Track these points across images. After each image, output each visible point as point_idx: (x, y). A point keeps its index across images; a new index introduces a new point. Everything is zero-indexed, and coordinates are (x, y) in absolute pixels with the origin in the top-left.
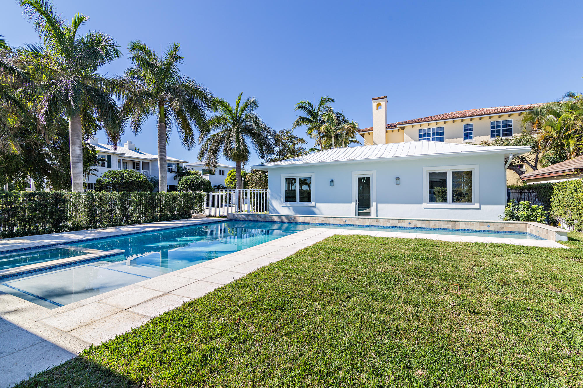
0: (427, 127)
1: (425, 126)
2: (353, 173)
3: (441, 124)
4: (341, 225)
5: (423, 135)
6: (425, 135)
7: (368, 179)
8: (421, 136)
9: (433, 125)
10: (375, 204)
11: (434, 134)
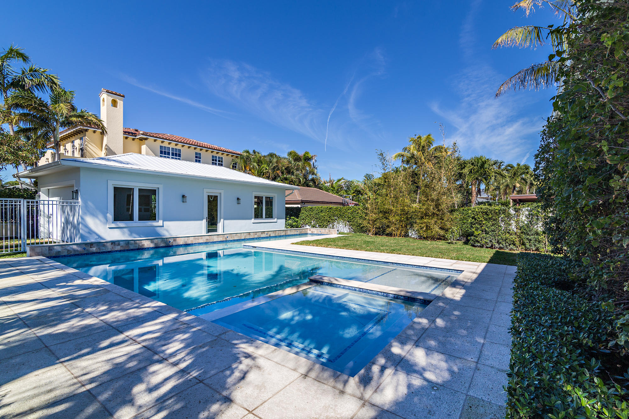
0: (167, 146)
1: (166, 144)
2: (205, 190)
3: (179, 147)
4: (223, 241)
5: (164, 153)
6: (165, 153)
7: (216, 197)
8: (161, 152)
9: (173, 145)
10: (222, 220)
11: (173, 154)
